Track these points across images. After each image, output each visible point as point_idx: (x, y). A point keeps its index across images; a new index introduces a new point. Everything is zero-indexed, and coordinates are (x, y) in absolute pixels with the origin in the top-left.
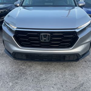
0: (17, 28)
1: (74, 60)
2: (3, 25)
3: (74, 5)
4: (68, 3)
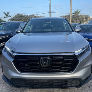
2: (3, 50)
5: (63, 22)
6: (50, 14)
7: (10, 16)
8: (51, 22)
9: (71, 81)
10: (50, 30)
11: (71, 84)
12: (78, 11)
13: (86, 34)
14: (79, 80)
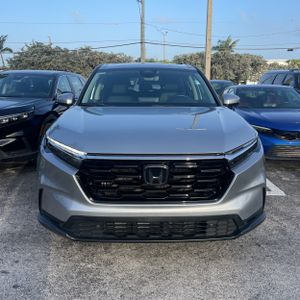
0: (89, 154)
1: (229, 233)
2: (42, 148)
3: (213, 102)
4: (197, 98)
5: (190, 78)
6: (143, 50)
7: (11, 51)
8: (157, 78)
9: (215, 222)
10: (157, 100)
11: (214, 229)
12: (228, 41)
13: (253, 114)
14: (234, 220)
